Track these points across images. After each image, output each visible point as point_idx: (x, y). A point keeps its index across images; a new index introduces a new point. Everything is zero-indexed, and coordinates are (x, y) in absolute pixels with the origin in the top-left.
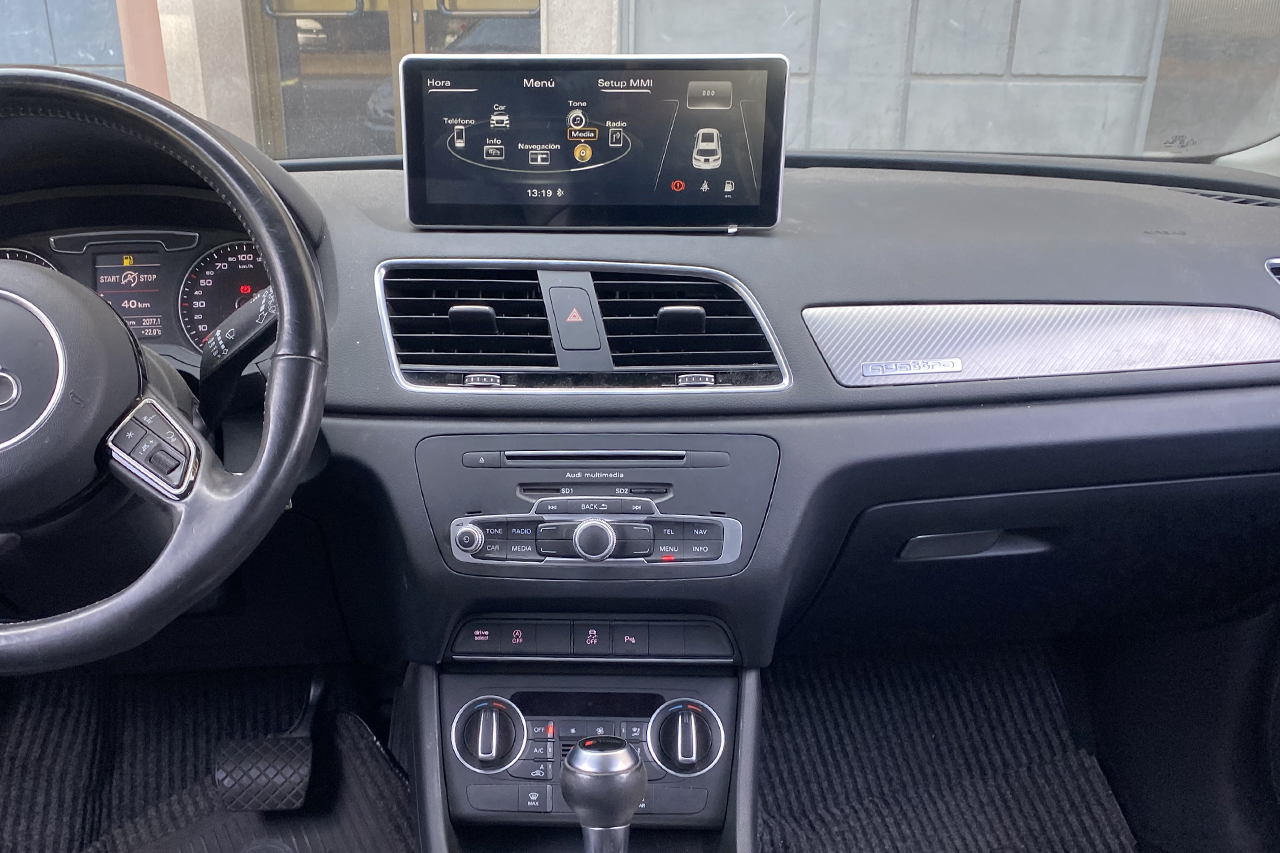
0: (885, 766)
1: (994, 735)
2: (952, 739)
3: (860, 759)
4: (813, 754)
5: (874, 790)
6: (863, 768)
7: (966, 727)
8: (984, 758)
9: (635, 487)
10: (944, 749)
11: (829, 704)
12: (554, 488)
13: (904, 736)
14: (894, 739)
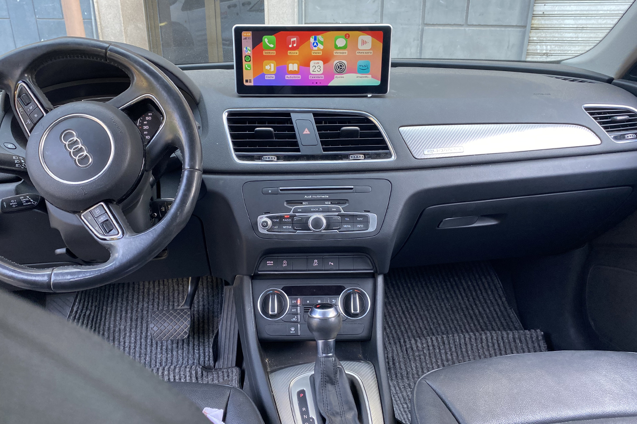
0: (431, 317)
1: (475, 302)
2: (457, 304)
3: (420, 315)
4: (401, 314)
5: (427, 327)
6: (422, 319)
7: (463, 299)
8: (471, 312)
9: (333, 201)
10: (454, 309)
11: (405, 293)
12: (300, 202)
13: (438, 305)
14: (434, 306)
